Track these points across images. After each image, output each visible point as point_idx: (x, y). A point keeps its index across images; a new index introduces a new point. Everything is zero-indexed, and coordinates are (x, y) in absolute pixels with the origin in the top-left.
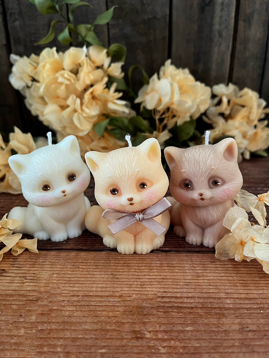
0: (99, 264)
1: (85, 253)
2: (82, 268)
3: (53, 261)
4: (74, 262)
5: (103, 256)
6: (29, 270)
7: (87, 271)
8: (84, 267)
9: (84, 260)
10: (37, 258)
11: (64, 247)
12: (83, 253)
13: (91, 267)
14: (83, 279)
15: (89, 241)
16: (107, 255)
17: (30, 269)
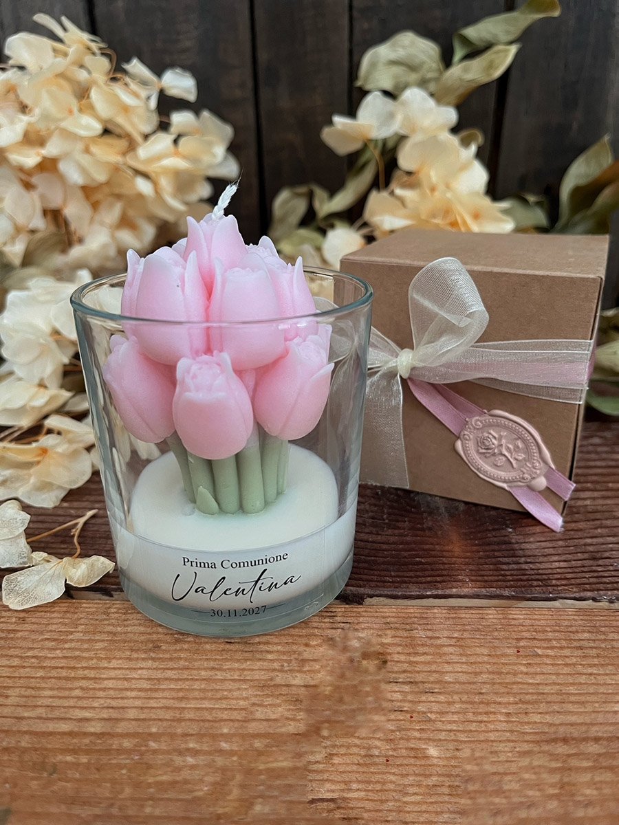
0: (582, 642)
1: (524, 612)
2: (547, 656)
3: (456, 635)
4: (513, 639)
5: (574, 619)
6: (411, 663)
7: (567, 665)
8: (550, 652)
9: (536, 632)
10: (408, 627)
11: (454, 590)
12: (518, 612)
13: (567, 652)
14: (572, 690)
15: (508, 573)
16: (585, 618)
17: (412, 659)
